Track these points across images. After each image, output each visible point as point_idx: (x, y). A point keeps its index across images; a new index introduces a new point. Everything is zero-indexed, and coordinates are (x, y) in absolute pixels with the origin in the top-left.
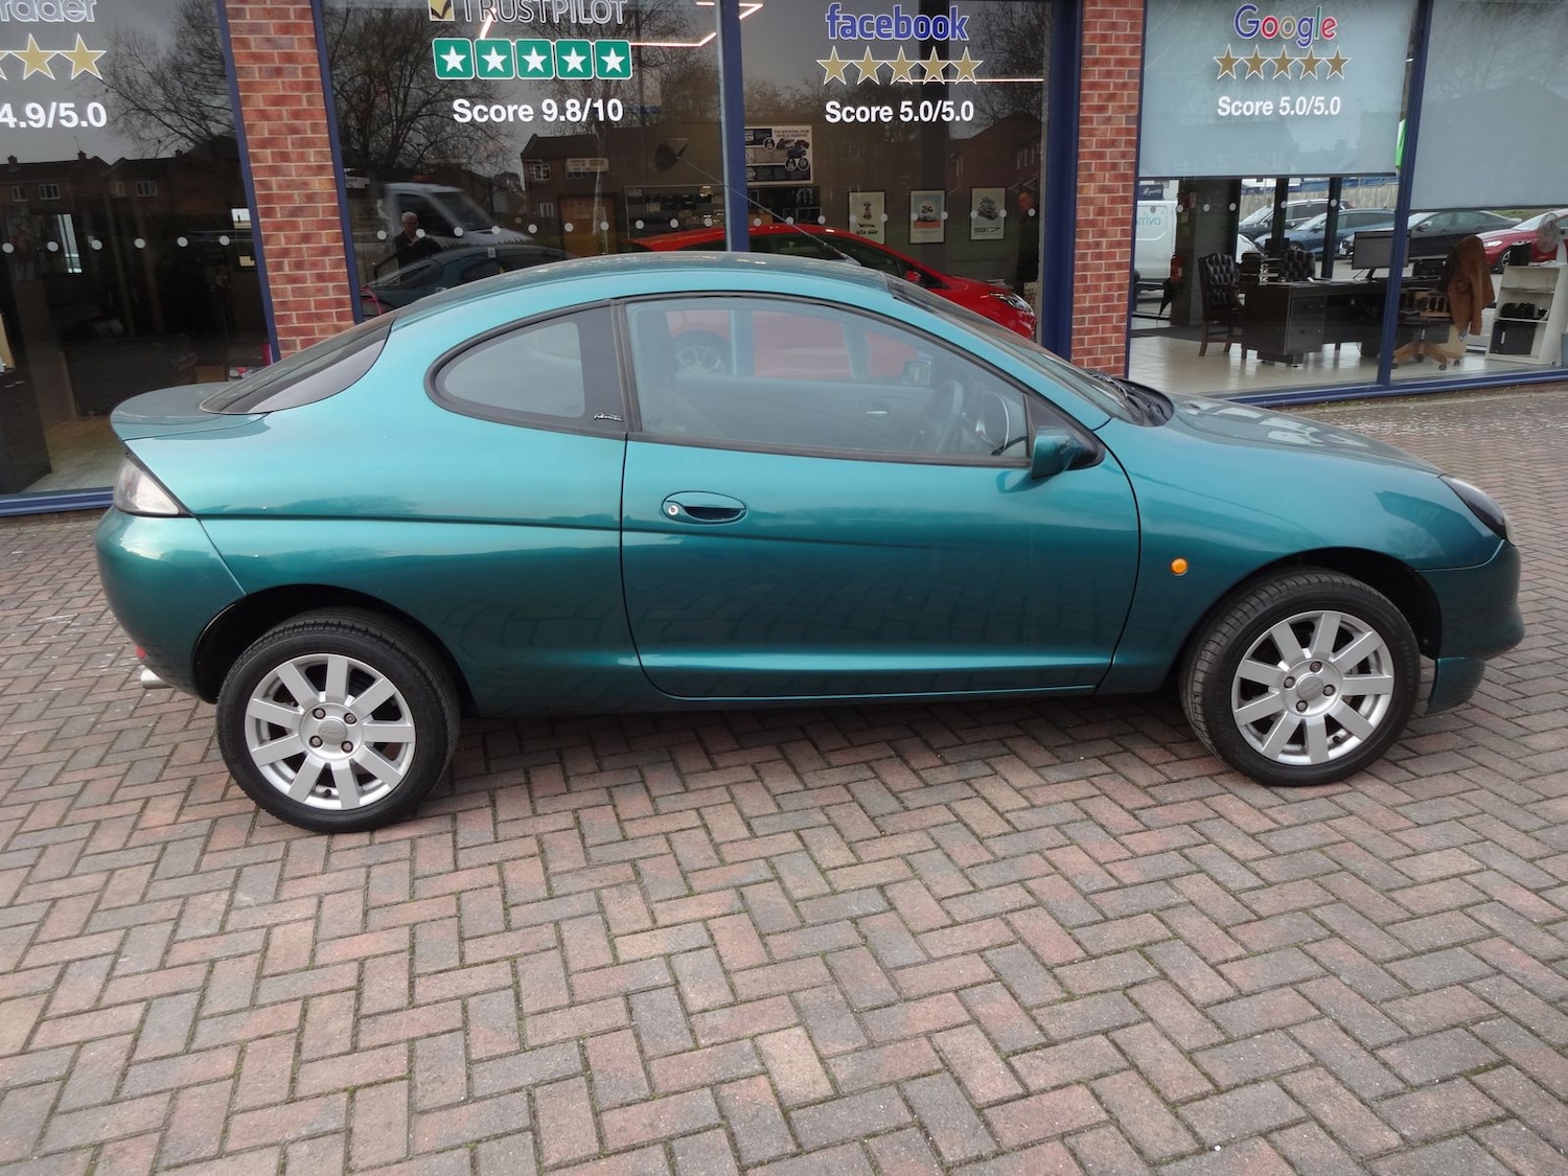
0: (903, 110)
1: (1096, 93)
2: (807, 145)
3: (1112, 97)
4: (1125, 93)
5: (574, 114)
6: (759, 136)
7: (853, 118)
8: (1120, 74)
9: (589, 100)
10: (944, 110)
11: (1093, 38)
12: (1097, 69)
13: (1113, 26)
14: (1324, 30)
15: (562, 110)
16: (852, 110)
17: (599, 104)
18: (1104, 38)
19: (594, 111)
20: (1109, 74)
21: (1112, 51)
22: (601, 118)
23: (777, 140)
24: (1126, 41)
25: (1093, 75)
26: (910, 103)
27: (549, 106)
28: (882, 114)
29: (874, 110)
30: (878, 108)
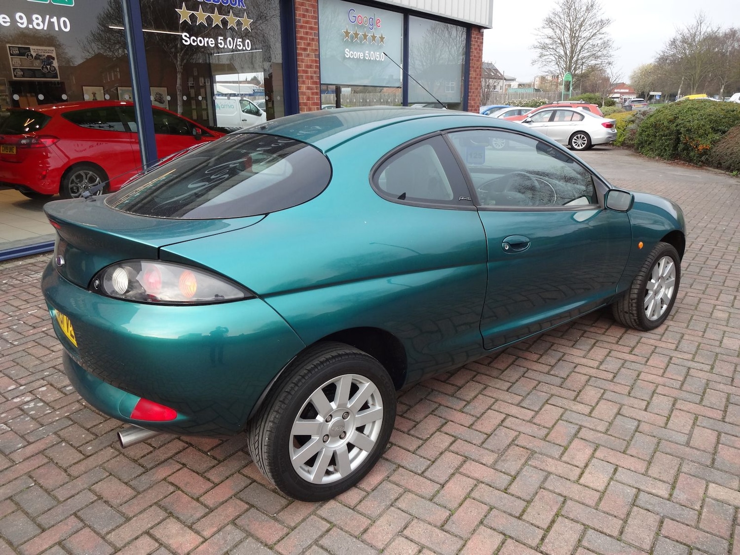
0: (219, 41)
1: (303, 42)
2: (53, 58)
3: (309, 44)
4: (314, 43)
5: (38, 24)
6: (24, 51)
7: (196, 43)
8: (311, 34)
9: (48, 17)
10: (238, 43)
11: (300, 15)
12: (302, 30)
13: (307, 10)
14: (377, 23)
15: (30, 21)
16: (195, 39)
17: (54, 20)
18: (304, 16)
19: (51, 24)
20: (307, 33)
21: (307, 22)
22: (57, 29)
23: (34, 54)
24: (312, 19)
25: (301, 33)
26: (222, 38)
27: (21, 18)
28: (210, 43)
29: (206, 40)
30: (208, 39)
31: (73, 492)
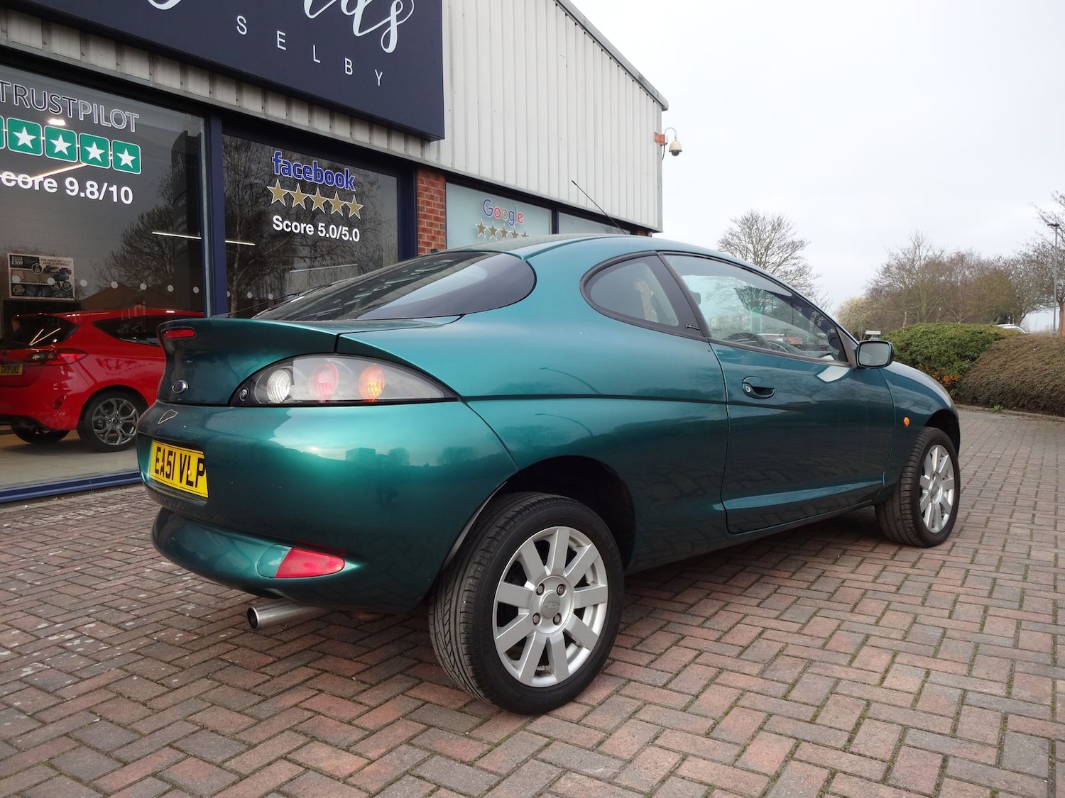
0: (320, 229)
1: (426, 234)
2: (69, 272)
3: (433, 238)
4: (440, 237)
5: (92, 193)
6: (30, 262)
7: (290, 229)
8: (436, 226)
9: (106, 185)
10: (343, 233)
11: (423, 202)
12: (426, 220)
13: (432, 197)
14: (519, 218)
15: (82, 188)
16: (290, 224)
17: (114, 189)
18: (428, 204)
19: (109, 194)
20: (431, 224)
21: (432, 211)
22: (115, 200)
23: (43, 266)
24: (438, 207)
25: (424, 223)
26: (324, 225)
27: (72, 184)
28: (307, 229)
29: (303, 225)
30: (305, 225)
31: (161, 725)
